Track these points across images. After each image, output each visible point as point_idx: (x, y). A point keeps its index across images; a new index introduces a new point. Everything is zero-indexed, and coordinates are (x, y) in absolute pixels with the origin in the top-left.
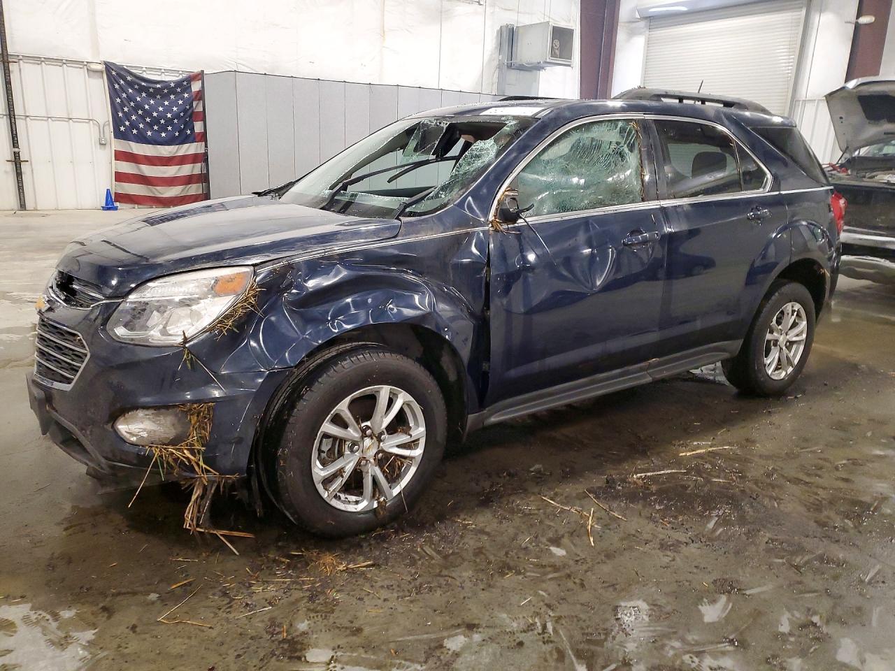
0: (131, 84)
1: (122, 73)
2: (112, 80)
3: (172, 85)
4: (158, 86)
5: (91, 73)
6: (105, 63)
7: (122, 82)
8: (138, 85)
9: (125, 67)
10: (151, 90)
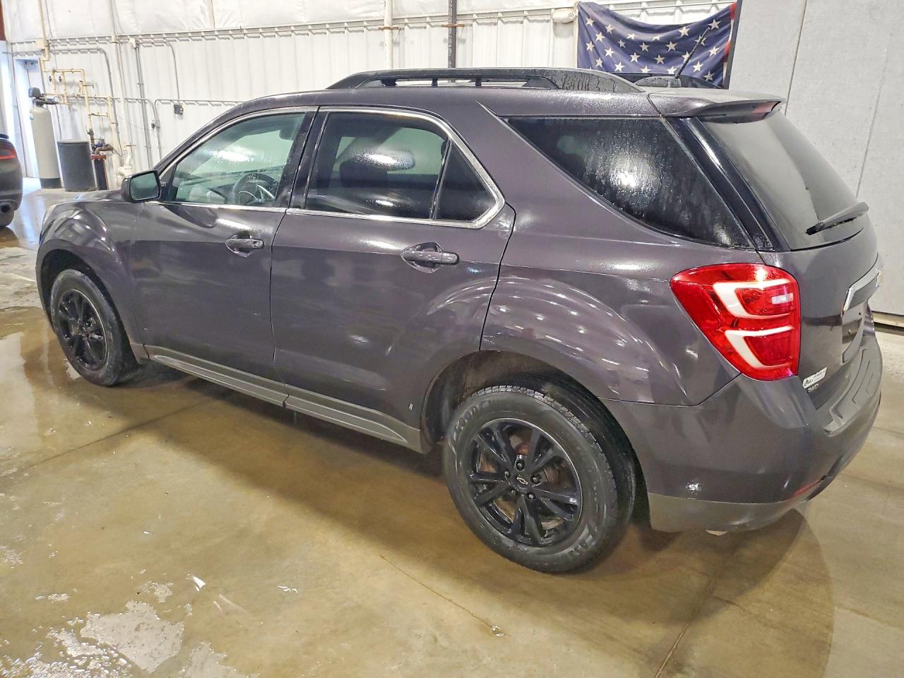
0: (613, 39)
1: (603, 20)
2: (584, 37)
3: (684, 31)
4: (658, 37)
5: (560, 28)
6: (580, 6)
7: (600, 37)
8: (624, 40)
9: (611, 8)
10: (644, 47)
